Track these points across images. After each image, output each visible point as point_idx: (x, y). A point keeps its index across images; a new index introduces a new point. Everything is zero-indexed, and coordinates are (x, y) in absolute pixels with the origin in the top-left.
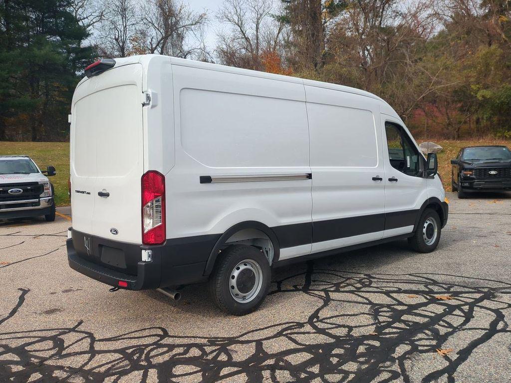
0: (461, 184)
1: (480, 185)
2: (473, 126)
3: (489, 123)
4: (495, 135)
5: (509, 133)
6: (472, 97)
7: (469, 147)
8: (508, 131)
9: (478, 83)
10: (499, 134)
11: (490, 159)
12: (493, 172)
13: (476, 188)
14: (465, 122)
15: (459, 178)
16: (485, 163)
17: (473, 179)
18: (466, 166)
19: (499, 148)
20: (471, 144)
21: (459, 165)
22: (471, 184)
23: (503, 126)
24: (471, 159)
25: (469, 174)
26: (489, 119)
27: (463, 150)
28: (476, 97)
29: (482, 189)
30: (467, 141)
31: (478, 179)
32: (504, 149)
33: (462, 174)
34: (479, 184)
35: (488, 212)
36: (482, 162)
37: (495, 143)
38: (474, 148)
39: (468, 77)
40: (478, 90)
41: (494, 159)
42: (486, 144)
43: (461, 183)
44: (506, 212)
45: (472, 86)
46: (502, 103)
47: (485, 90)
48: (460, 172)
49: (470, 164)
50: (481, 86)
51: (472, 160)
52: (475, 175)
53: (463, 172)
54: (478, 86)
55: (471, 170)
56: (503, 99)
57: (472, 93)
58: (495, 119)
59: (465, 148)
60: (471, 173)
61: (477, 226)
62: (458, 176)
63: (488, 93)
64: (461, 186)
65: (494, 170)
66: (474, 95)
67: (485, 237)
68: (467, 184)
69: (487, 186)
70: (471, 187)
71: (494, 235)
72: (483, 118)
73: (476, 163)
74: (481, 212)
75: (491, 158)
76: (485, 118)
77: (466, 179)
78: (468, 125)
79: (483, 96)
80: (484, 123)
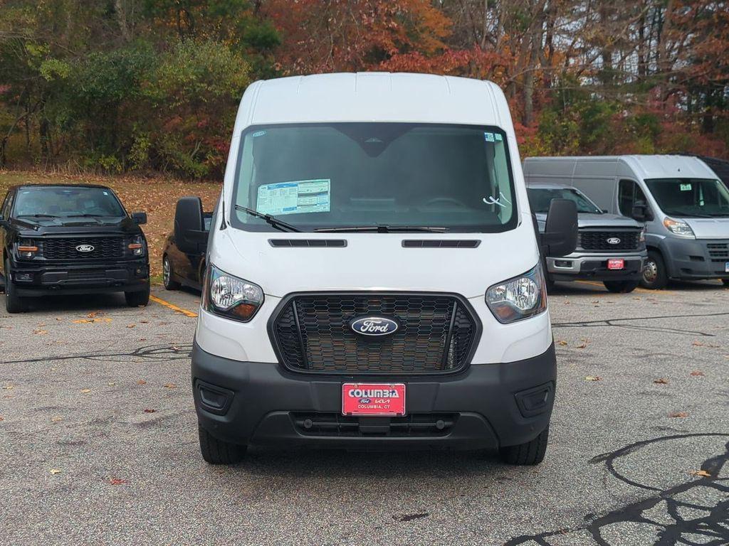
0: (13, 277)
1: (58, 277)
2: (35, 138)
3: (68, 135)
4: (81, 162)
5: (107, 160)
6: (30, 72)
7: (29, 185)
8: (107, 157)
9: (42, 42)
10: (88, 161)
11: (78, 216)
12: (84, 248)
13: (47, 287)
14: (18, 130)
15: (8, 260)
16: (67, 225)
17: (40, 263)
18: (24, 232)
19: (94, 191)
20: (34, 179)
21: (6, 228)
22: (37, 275)
23: (97, 144)
24: (34, 214)
25: (30, 251)
26: (67, 126)
27: (13, 191)
28: (38, 72)
29: (61, 287)
30: (23, 173)
31: (51, 264)
32: (106, 194)
33: (13, 252)
34: (55, 275)
35: (82, 350)
36: (58, 222)
37: (80, 179)
38: (39, 188)
39: (19, 24)
40: (43, 59)
41: (85, 216)
42: (62, 181)
43: (13, 274)
44: (119, 347)
45: (29, 48)
46: (93, 93)
47: (56, 61)
48: (11, 247)
49: (31, 227)
50: (47, 49)
51: (37, 216)
52: (46, 255)
53: (18, 247)
54: (41, 48)
55: (35, 241)
56: (93, 85)
57: (30, 64)
58: (80, 126)
59: (20, 186)
60: (35, 248)
61: (57, 401)
62: (5, 256)
63: (63, 68)
64: (13, 280)
65: (88, 241)
66: (34, 68)
67: (81, 443)
68: (26, 278)
69: (74, 280)
70: (35, 285)
71: (102, 435)
72: (54, 123)
73: (47, 224)
74: (62, 352)
75: (78, 213)
76: (59, 124)
77: (24, 263)
78: (25, 136)
79: (53, 74)
80: (58, 134)
